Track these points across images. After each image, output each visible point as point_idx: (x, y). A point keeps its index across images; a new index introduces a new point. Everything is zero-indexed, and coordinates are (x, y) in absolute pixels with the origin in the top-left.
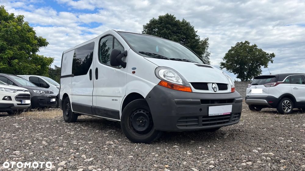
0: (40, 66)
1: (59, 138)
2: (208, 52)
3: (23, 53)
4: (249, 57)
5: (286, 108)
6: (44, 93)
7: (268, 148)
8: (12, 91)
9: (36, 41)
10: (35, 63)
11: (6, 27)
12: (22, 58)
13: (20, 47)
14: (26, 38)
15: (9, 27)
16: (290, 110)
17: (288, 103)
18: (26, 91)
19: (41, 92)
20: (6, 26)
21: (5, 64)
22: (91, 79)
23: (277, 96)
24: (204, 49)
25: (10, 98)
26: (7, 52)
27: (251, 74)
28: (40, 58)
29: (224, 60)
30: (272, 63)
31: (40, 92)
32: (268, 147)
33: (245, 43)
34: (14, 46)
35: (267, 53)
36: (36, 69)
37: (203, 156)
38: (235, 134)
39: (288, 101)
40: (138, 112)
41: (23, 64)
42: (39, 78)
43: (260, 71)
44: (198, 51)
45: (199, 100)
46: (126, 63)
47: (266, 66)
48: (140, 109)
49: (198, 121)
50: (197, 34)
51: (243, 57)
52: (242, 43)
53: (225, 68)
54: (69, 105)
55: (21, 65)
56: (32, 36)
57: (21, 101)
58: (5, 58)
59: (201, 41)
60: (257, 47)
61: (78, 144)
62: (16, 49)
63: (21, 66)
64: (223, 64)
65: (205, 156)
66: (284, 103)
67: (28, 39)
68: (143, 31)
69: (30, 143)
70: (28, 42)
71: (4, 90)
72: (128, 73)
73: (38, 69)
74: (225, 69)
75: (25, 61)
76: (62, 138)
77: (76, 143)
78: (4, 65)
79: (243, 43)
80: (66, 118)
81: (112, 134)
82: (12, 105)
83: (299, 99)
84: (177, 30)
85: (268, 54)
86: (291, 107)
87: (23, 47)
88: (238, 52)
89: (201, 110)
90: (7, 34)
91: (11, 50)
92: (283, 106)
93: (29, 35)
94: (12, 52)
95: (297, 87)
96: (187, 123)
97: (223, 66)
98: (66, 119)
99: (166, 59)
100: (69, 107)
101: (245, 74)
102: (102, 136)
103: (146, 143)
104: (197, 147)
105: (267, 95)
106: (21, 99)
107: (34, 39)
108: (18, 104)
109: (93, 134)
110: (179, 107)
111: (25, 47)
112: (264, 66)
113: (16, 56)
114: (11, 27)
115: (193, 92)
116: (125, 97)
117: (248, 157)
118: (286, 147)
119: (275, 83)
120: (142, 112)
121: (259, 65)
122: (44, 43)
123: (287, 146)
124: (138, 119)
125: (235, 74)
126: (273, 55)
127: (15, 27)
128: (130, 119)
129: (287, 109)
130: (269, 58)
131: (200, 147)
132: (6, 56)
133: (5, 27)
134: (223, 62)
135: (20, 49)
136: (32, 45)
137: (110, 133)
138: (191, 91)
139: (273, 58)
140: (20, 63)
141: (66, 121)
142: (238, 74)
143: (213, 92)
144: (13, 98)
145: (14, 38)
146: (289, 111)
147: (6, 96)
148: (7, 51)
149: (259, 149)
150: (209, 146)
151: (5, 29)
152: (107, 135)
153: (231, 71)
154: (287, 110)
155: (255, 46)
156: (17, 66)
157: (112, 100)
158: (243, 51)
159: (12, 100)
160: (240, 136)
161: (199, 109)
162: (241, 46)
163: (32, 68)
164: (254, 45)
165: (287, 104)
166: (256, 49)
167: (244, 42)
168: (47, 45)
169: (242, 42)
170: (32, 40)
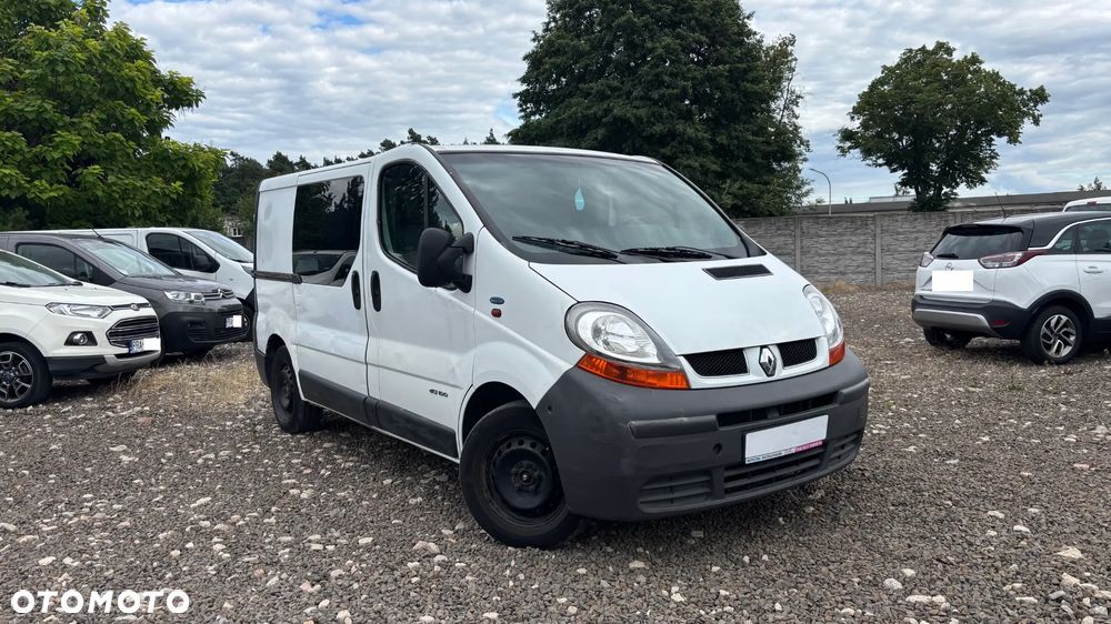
0: (179, 183)
1: (266, 521)
2: (793, 92)
3: (115, 138)
4: (949, 106)
5: (1054, 342)
6: (203, 299)
7: (940, 566)
8: (95, 314)
9: (159, 92)
10: (162, 172)
11: (49, 47)
12: (114, 155)
13: (104, 117)
14: (123, 84)
15: (59, 46)
16: (1069, 349)
17: (1065, 326)
18: (141, 306)
19: (193, 298)
20: (45, 44)
21: (59, 182)
22: (357, 305)
23: (1024, 302)
24: (779, 80)
25: (90, 338)
26: (57, 139)
27: (956, 169)
28: (176, 153)
29: (852, 118)
30: (1038, 124)
31: (188, 295)
32: (939, 560)
33: (934, 52)
34: (81, 117)
35: (1018, 88)
36: (168, 196)
37: (719, 610)
38: (844, 494)
39: (1064, 318)
40: (515, 447)
41: (120, 182)
42: (179, 237)
43: (993, 158)
44: (755, 93)
45: (713, 417)
46: (471, 277)
47: (1014, 139)
48: (520, 435)
49: (710, 484)
50: (752, 25)
51: (925, 107)
52: (923, 49)
53: (858, 150)
54: (289, 376)
55: (114, 184)
56: (143, 74)
57: (128, 345)
58: (55, 161)
59: (767, 48)
60: (983, 66)
61: (325, 548)
62: (89, 125)
63: (114, 188)
64: (847, 135)
65: (726, 609)
66: (1048, 325)
67: (128, 85)
68: (547, 20)
69: (175, 553)
70: (132, 97)
71: (68, 309)
72: (477, 312)
73: (172, 196)
74: (856, 153)
75: (125, 167)
76: (273, 520)
77: (320, 547)
78: (56, 186)
79: (927, 52)
80: (285, 418)
81: (435, 493)
82: (100, 359)
83: (1102, 308)
84: (674, 12)
85: (1022, 92)
86: (1072, 338)
87: (114, 116)
88: (907, 88)
89: (718, 447)
90: (53, 71)
91: (72, 129)
92: (1045, 336)
93: (129, 70)
94: (76, 140)
95: (1100, 266)
96: (673, 492)
97: (848, 144)
98: (281, 420)
99: (607, 257)
100: (291, 382)
101: (932, 171)
102: (404, 509)
103: (543, 548)
104: (708, 566)
105: (989, 296)
106: (128, 338)
107: (150, 85)
108: (118, 356)
109: (374, 496)
110: (644, 447)
111: (120, 118)
112: (1005, 138)
113: (92, 151)
114: (66, 46)
115: (693, 387)
116: (473, 390)
117: (863, 613)
118: (998, 564)
119: (1020, 254)
120: (526, 446)
121: (987, 133)
122: (187, 94)
123: (1002, 559)
124: (514, 470)
125: (894, 171)
126: (1040, 96)
127: (80, 44)
128: (488, 466)
129: (1060, 345)
130: (1027, 105)
131: (715, 569)
132: (56, 155)
133: (45, 46)
134: (850, 128)
135: (104, 126)
136: (146, 108)
137: (430, 495)
138: (684, 386)
139: (1039, 107)
140: (111, 179)
141: (285, 429)
142: (906, 171)
143: (764, 378)
144: (101, 337)
145: (81, 88)
146: (1065, 351)
147: (75, 333)
148: (60, 136)
149: (909, 572)
150: (746, 559)
151: (45, 54)
152: (420, 499)
153: (881, 161)
154: (1058, 351)
155: (975, 60)
156: (99, 187)
157: (432, 391)
158: (927, 84)
159: (96, 344)
160: (861, 504)
161: (713, 446)
162: (920, 64)
163: (154, 192)
164: (969, 56)
165: (1061, 329)
166: (978, 71)
167: (930, 47)
168: (197, 101)
169: (924, 47)
170: (145, 88)
